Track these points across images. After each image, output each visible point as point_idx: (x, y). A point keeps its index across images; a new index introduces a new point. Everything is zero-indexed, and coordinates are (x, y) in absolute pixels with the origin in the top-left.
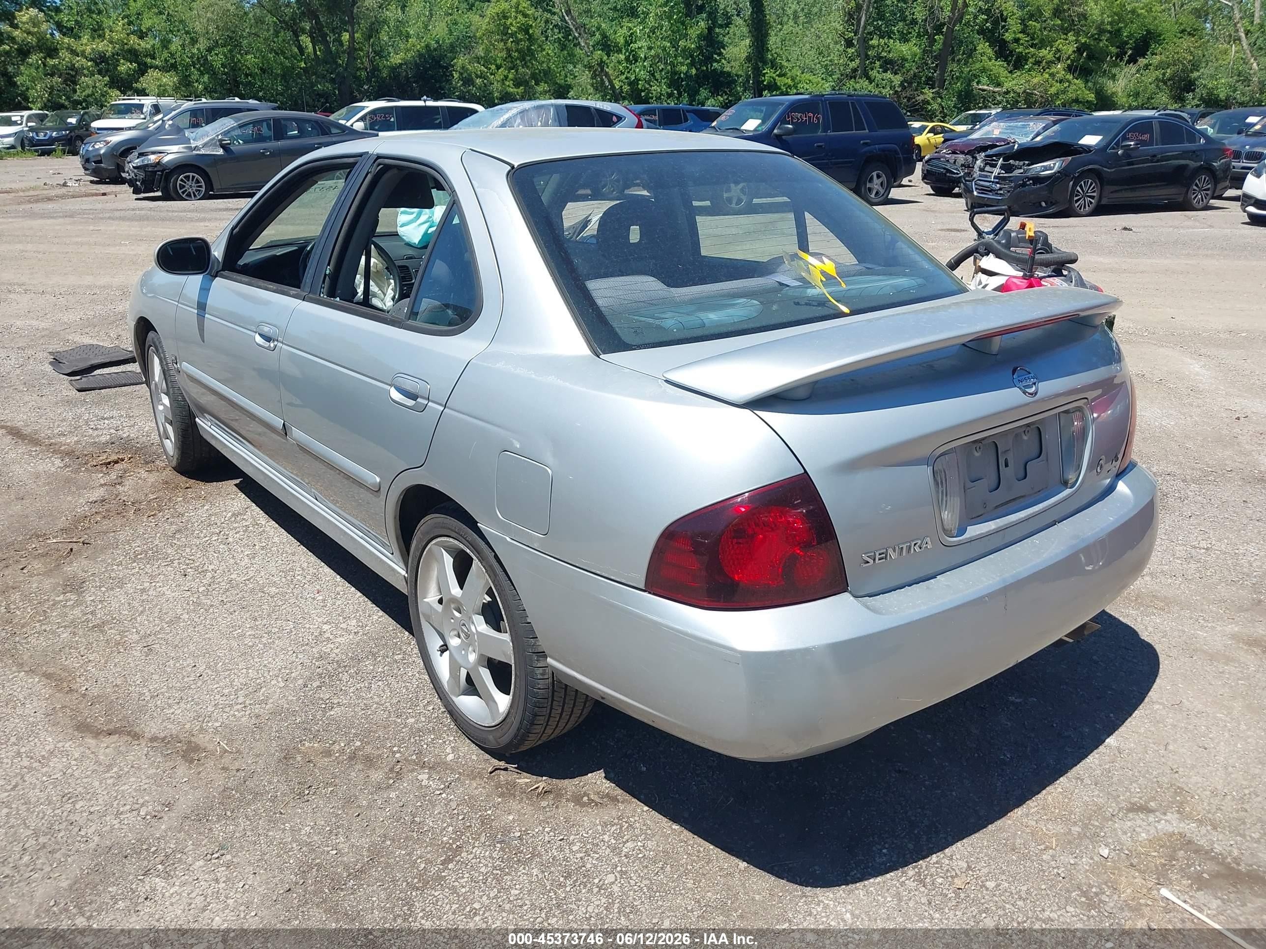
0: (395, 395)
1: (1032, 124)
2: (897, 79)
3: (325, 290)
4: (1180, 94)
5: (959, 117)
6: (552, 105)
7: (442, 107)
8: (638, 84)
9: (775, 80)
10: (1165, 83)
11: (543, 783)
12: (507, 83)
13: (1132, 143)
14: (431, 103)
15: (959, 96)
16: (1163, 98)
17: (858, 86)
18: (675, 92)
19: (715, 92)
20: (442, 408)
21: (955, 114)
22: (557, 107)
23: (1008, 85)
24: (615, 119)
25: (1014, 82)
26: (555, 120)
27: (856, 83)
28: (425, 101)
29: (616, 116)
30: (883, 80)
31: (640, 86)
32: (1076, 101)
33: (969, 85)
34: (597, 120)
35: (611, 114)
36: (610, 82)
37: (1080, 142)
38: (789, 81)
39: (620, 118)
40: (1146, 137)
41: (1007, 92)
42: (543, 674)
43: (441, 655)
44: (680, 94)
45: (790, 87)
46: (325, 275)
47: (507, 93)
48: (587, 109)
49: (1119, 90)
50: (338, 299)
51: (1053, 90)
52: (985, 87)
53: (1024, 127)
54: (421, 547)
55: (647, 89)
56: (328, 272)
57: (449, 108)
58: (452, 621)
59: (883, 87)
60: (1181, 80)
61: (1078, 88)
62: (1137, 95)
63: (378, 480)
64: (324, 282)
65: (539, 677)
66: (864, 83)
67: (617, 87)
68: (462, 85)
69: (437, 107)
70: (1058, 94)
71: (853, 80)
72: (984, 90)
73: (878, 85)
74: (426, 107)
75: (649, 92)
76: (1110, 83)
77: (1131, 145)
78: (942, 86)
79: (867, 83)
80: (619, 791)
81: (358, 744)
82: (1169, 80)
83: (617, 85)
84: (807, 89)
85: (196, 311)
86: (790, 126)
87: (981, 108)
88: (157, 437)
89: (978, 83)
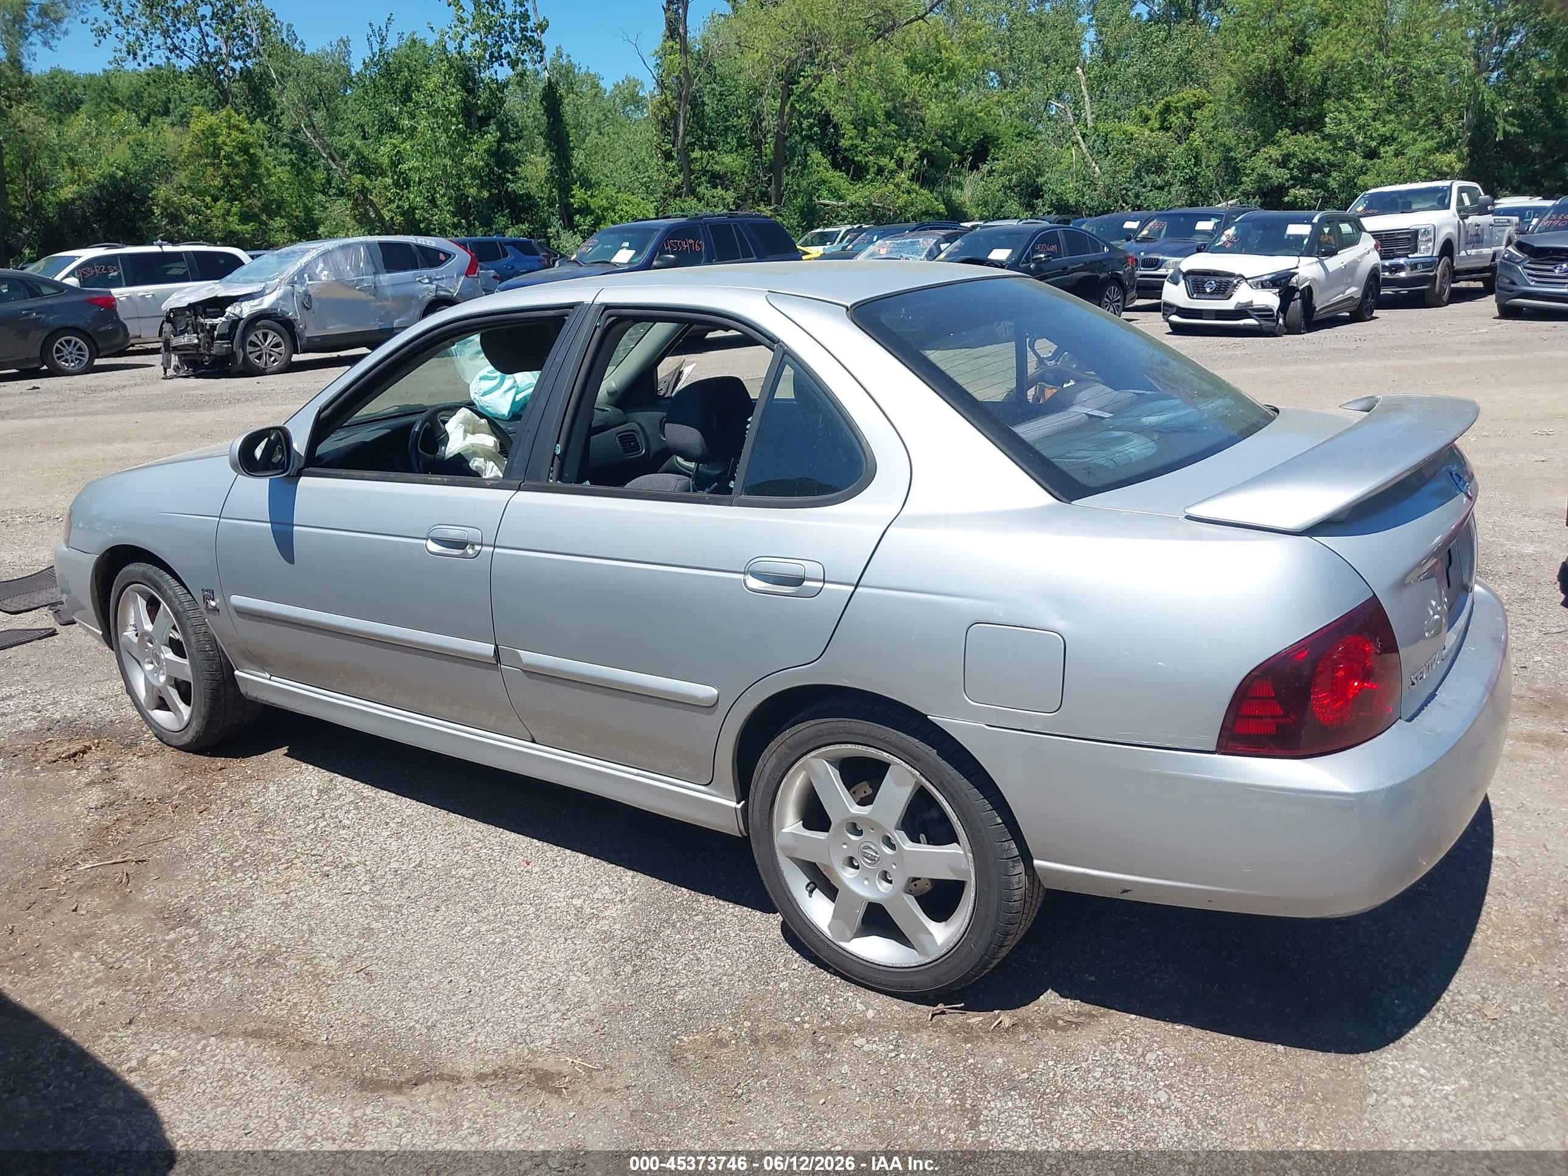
0: (754, 583)
1: (921, 240)
2: (730, 196)
3: (554, 475)
4: (1029, 201)
5: (806, 237)
6: (362, 243)
7: (186, 252)
8: (414, 214)
9: (587, 202)
10: (1013, 190)
11: (1006, 1018)
12: (230, 219)
13: (1042, 256)
14: (168, 248)
15: (802, 213)
16: (1013, 206)
17: (685, 206)
18: (463, 221)
19: (516, 220)
20: (852, 588)
21: (800, 233)
22: (368, 245)
23: (851, 198)
24: (442, 256)
25: (858, 194)
26: (369, 263)
27: (683, 202)
28: (161, 246)
29: (443, 253)
30: (714, 197)
31: (417, 216)
32: (926, 213)
33: (811, 200)
34: (420, 258)
35: (436, 251)
36: (377, 212)
37: (990, 257)
38: (605, 203)
39: (448, 256)
40: (1054, 248)
41: (852, 206)
42: (1019, 883)
43: (810, 896)
44: (469, 224)
45: (606, 209)
46: (555, 454)
47: (231, 232)
48: (406, 246)
49: (967, 200)
50: (588, 483)
51: (900, 202)
52: (827, 202)
53: (913, 243)
54: (785, 764)
55: (427, 219)
56: (558, 452)
57: (195, 253)
58: (845, 847)
59: (715, 206)
60: (1028, 186)
61: (925, 198)
62: (986, 204)
63: (715, 692)
64: (552, 466)
65: (1016, 886)
66: (692, 202)
67: (387, 219)
68: (168, 223)
69: (179, 254)
70: (906, 206)
71: (678, 198)
72: (826, 205)
73: (708, 204)
74: (163, 254)
75: (430, 222)
76: (958, 192)
77: (1041, 258)
78: (779, 202)
79: (695, 201)
80: (1088, 1007)
81: (747, 1024)
82: (1016, 186)
83: (387, 216)
84: (627, 212)
85: (269, 525)
86: (672, 256)
87: (826, 226)
88: (133, 713)
89: (818, 198)
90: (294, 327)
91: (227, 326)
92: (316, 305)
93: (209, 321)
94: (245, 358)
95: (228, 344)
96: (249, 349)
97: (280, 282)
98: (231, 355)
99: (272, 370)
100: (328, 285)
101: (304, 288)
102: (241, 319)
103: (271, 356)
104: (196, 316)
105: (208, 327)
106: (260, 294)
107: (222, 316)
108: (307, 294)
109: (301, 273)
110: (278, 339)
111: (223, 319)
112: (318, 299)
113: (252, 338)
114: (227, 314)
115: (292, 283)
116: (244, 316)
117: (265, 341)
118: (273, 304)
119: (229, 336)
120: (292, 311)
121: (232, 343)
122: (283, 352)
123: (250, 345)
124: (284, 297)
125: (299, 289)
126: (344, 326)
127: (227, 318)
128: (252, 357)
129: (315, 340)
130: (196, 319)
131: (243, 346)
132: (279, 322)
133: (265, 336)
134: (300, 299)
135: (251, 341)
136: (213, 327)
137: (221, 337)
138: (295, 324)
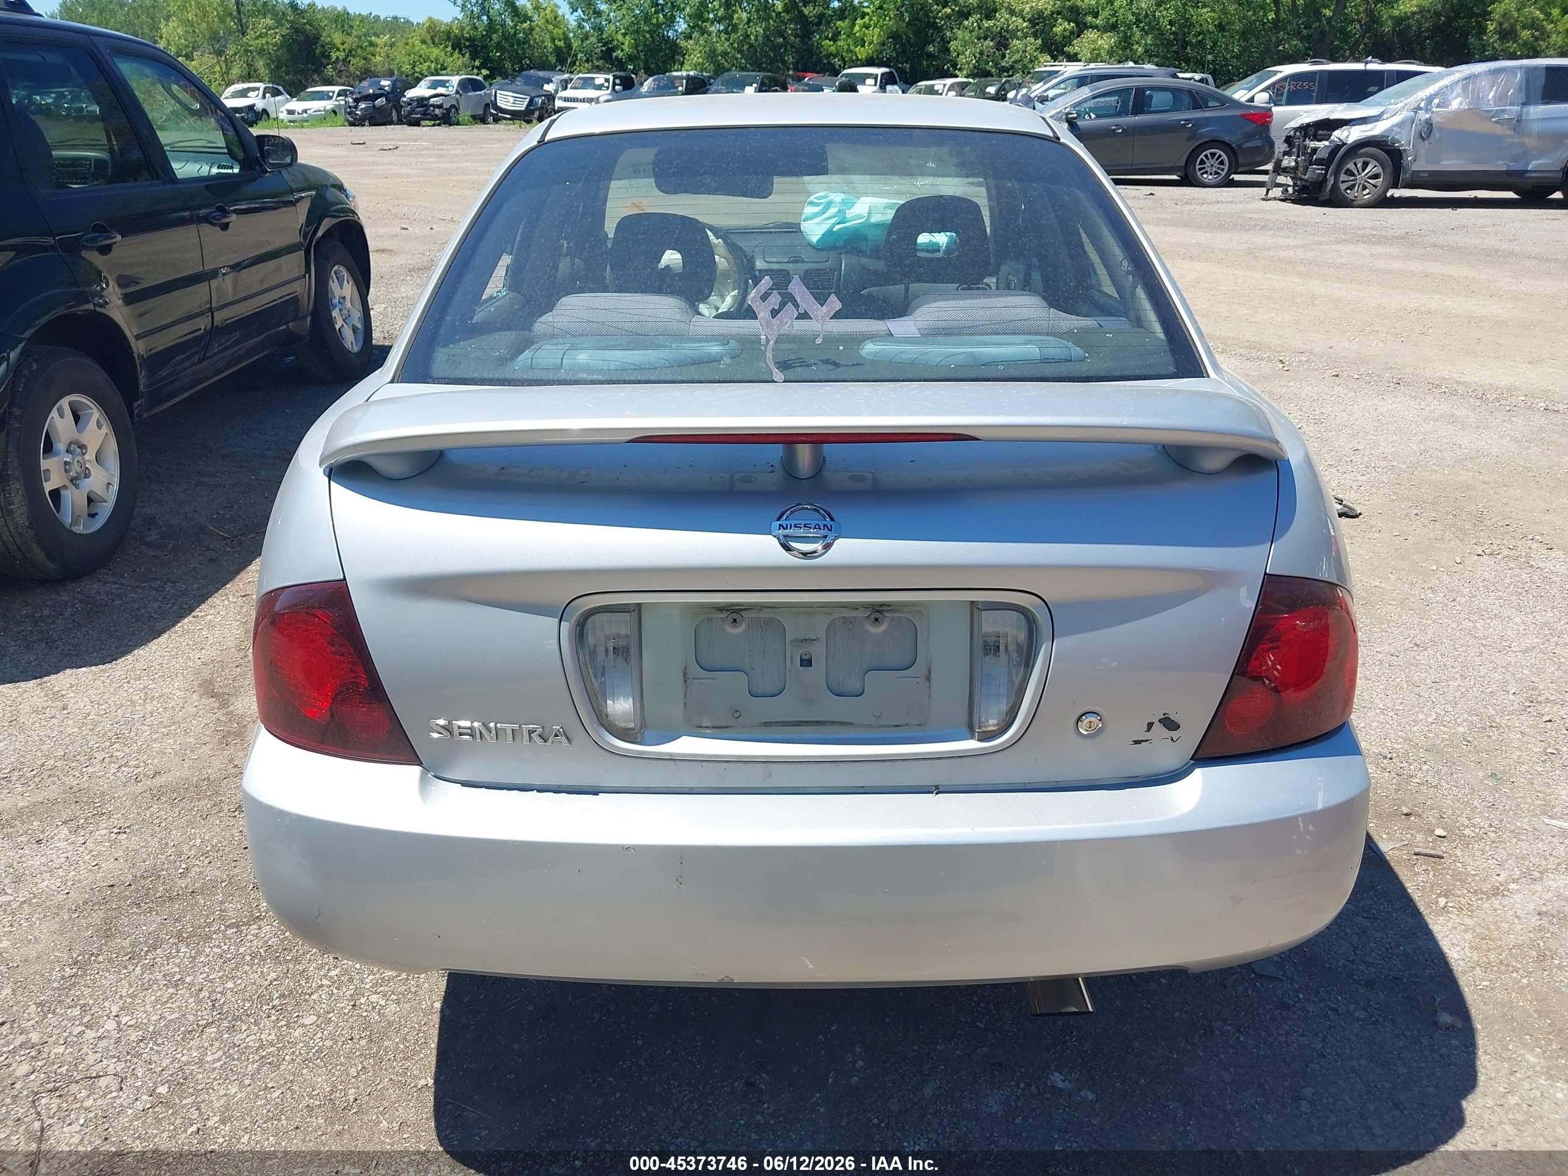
22: (1531, 70)
26: (1521, 91)
28: (1367, 63)
90: (1401, 158)
91: (1328, 150)
92: (1436, 134)
93: (1313, 144)
94: (1335, 186)
95: (1322, 169)
96: (1343, 177)
97: (1403, 108)
98: (1321, 182)
99: (1360, 202)
100: (1458, 114)
101: (1428, 116)
102: (1344, 144)
103: (1365, 188)
104: (1305, 138)
105: (1309, 151)
106: (1376, 118)
107: (1327, 140)
108: (1429, 124)
109: (1430, 99)
110: (1378, 170)
111: (1327, 143)
112: (1440, 129)
113: (1350, 166)
114: (1332, 138)
115: (1417, 109)
116: (1349, 142)
117: (1363, 171)
118: (1385, 131)
119: (1326, 163)
120: (1405, 141)
121: (1327, 170)
122: (1379, 185)
123: (1345, 173)
124: (1401, 125)
125: (1423, 116)
126: (1463, 162)
127: (1330, 143)
128: (1343, 187)
129: (1422, 175)
130: (1304, 141)
131: (1336, 175)
132: (1386, 151)
133: (1365, 165)
134: (1419, 127)
135: (1348, 170)
136: (1315, 150)
137: (1319, 162)
138: (1404, 155)
